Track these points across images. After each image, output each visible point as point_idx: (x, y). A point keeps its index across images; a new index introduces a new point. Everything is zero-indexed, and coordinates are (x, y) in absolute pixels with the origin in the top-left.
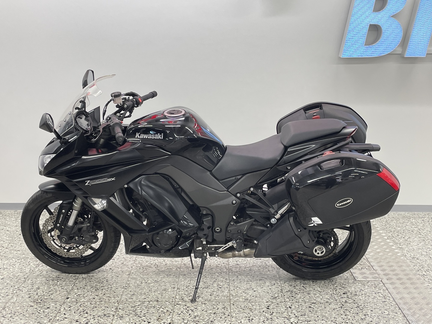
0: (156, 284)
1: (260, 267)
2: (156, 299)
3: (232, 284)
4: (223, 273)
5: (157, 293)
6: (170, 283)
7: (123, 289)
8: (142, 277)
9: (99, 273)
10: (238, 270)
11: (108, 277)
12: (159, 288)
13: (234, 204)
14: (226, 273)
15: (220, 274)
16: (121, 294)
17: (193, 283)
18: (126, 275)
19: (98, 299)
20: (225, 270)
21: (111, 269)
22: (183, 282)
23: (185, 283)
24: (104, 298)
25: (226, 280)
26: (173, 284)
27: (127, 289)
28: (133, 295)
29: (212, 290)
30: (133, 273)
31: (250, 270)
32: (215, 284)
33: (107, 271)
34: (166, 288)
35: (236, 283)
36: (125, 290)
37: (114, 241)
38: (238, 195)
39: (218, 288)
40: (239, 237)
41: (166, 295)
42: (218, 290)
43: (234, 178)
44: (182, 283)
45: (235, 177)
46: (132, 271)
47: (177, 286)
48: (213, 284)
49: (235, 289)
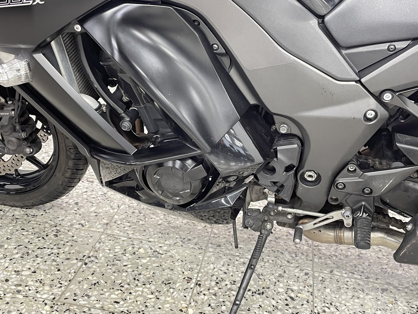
0: (154, 262)
1: (380, 250)
2: (141, 306)
3: (319, 290)
4: (300, 255)
5: (149, 288)
6: (184, 263)
7: (80, 264)
8: (130, 236)
9: (51, 210)
10: (333, 253)
11: (63, 223)
12: (158, 273)
13: (370, 120)
14: (307, 256)
15: (294, 255)
16: (70, 276)
17: (233, 272)
18: (100, 224)
19: (16, 283)
20: (306, 247)
21: (77, 204)
22: (212, 266)
23: (216, 270)
24: (30, 283)
25: (307, 277)
26: (189, 266)
27: (90, 265)
28: (95, 284)
29: (274, 303)
30: (115, 222)
31: (359, 256)
32: (281, 285)
33: (67, 209)
34: (173, 276)
35: (328, 290)
36: (84, 266)
37: (73, 156)
38: (387, 97)
39: (286, 300)
40: (363, 203)
41: (168, 299)
42: (287, 305)
43: (385, 46)
44: (208, 268)
45: (388, 44)
46: (116, 217)
47: (196, 275)
48: (277, 283)
49: (326, 309)
